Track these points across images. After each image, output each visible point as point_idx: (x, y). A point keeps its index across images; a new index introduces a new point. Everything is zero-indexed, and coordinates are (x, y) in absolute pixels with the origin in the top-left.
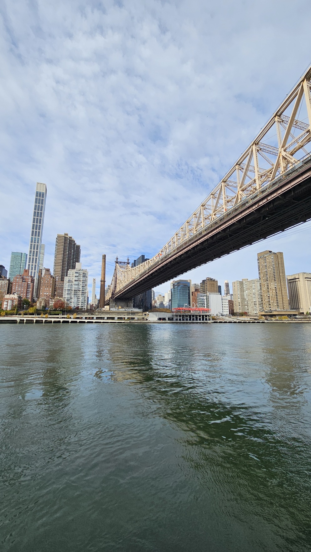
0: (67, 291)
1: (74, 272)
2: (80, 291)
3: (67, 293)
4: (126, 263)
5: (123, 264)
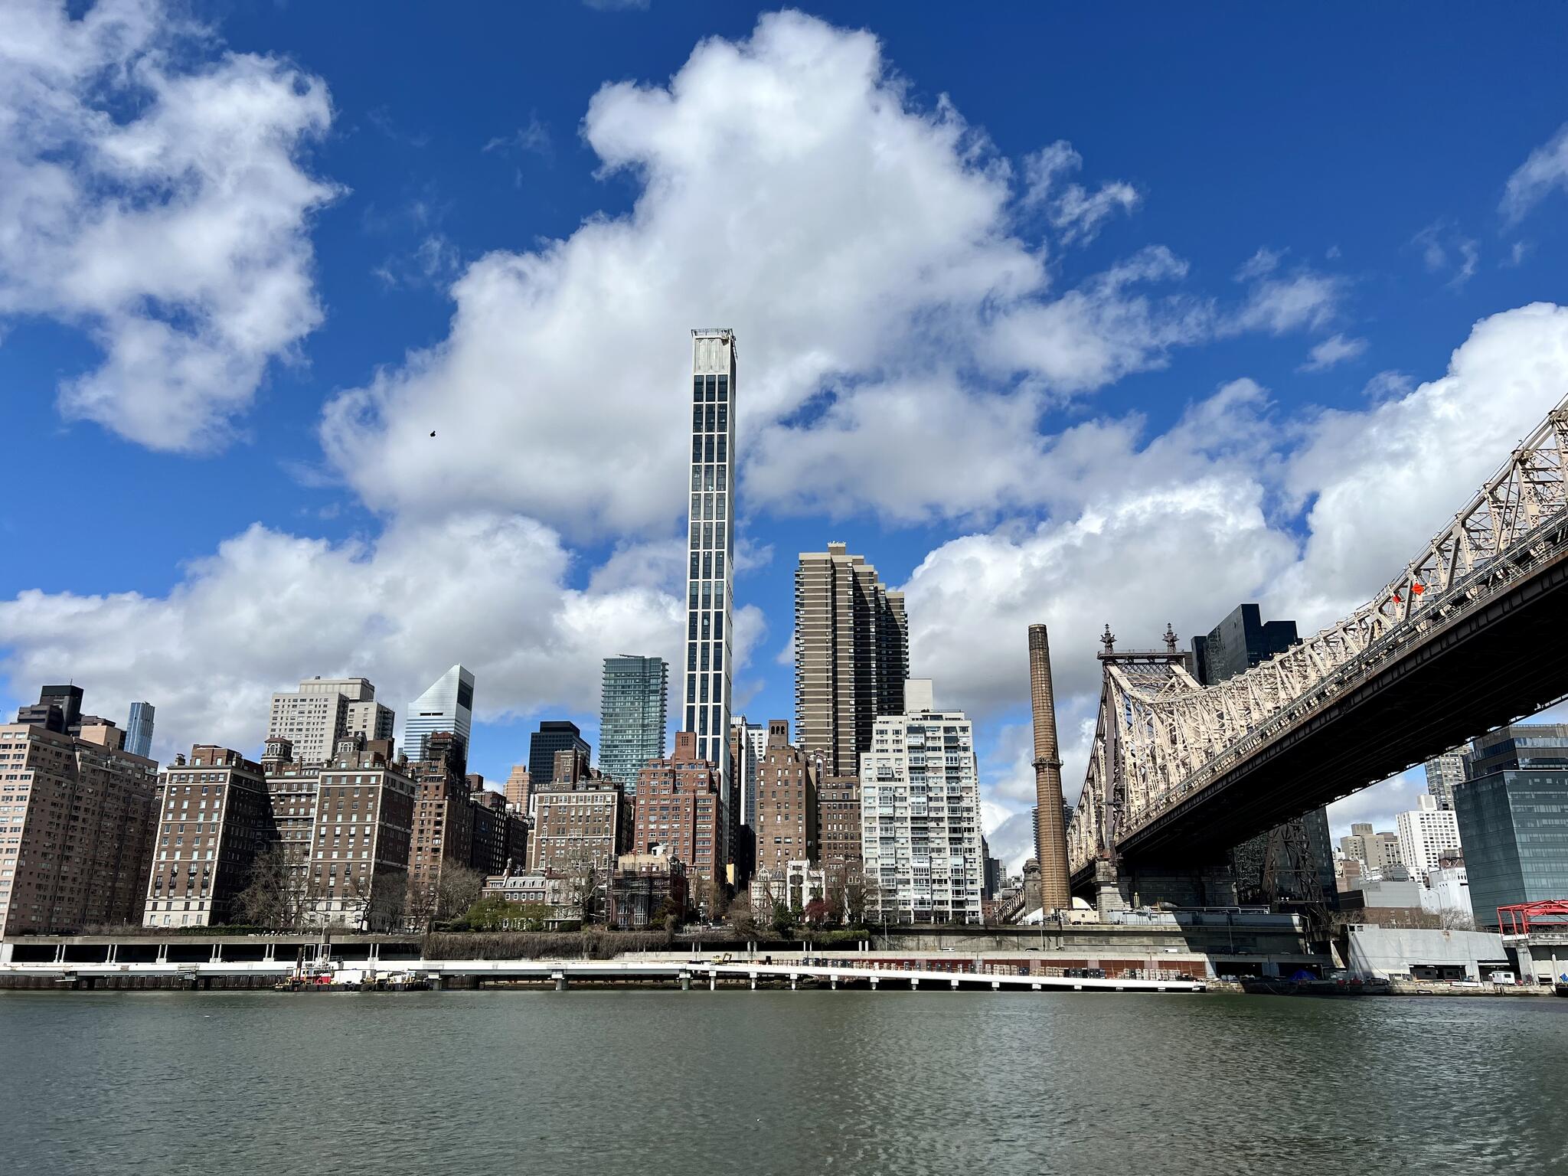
0: (877, 824)
1: (903, 728)
2: (941, 825)
3: (878, 834)
4: (1165, 660)
5: (1148, 667)
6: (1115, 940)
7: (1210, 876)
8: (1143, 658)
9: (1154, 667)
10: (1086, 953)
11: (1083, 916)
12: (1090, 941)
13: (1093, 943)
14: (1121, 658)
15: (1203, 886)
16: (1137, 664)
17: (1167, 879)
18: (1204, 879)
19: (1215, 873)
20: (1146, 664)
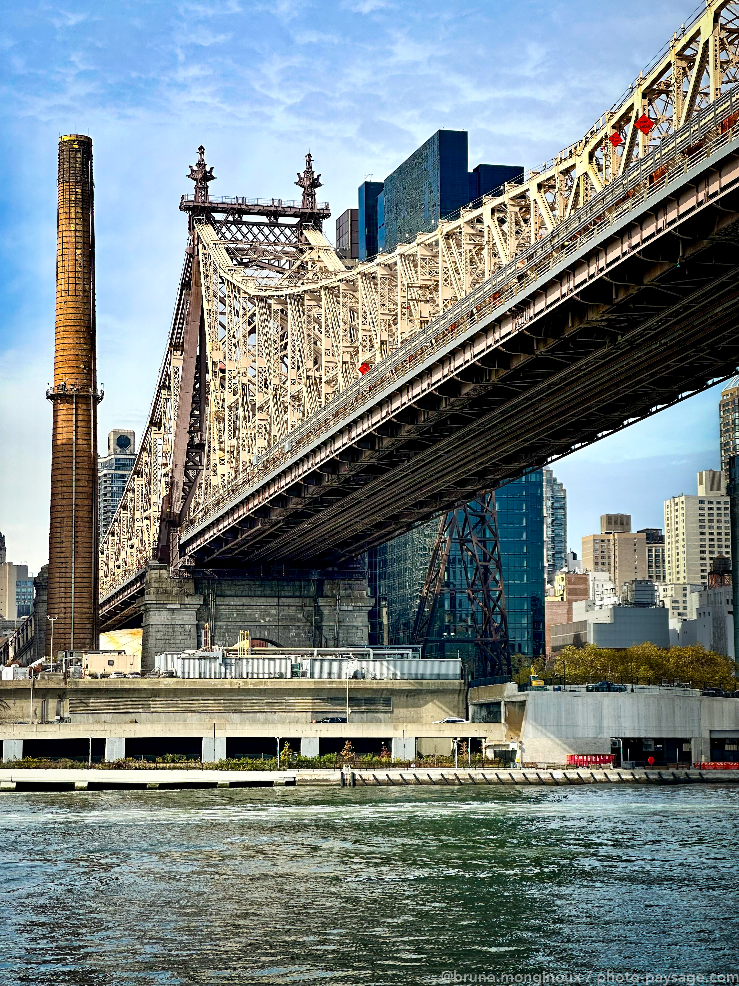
4: (295, 221)
5: (266, 230)
6: (159, 703)
7: (333, 596)
8: (258, 213)
9: (277, 231)
10: (106, 727)
11: (111, 663)
12: (116, 706)
13: (122, 708)
14: (222, 211)
15: (322, 615)
16: (247, 224)
17: (262, 601)
18: (322, 602)
19: (342, 593)
20: (264, 225)
